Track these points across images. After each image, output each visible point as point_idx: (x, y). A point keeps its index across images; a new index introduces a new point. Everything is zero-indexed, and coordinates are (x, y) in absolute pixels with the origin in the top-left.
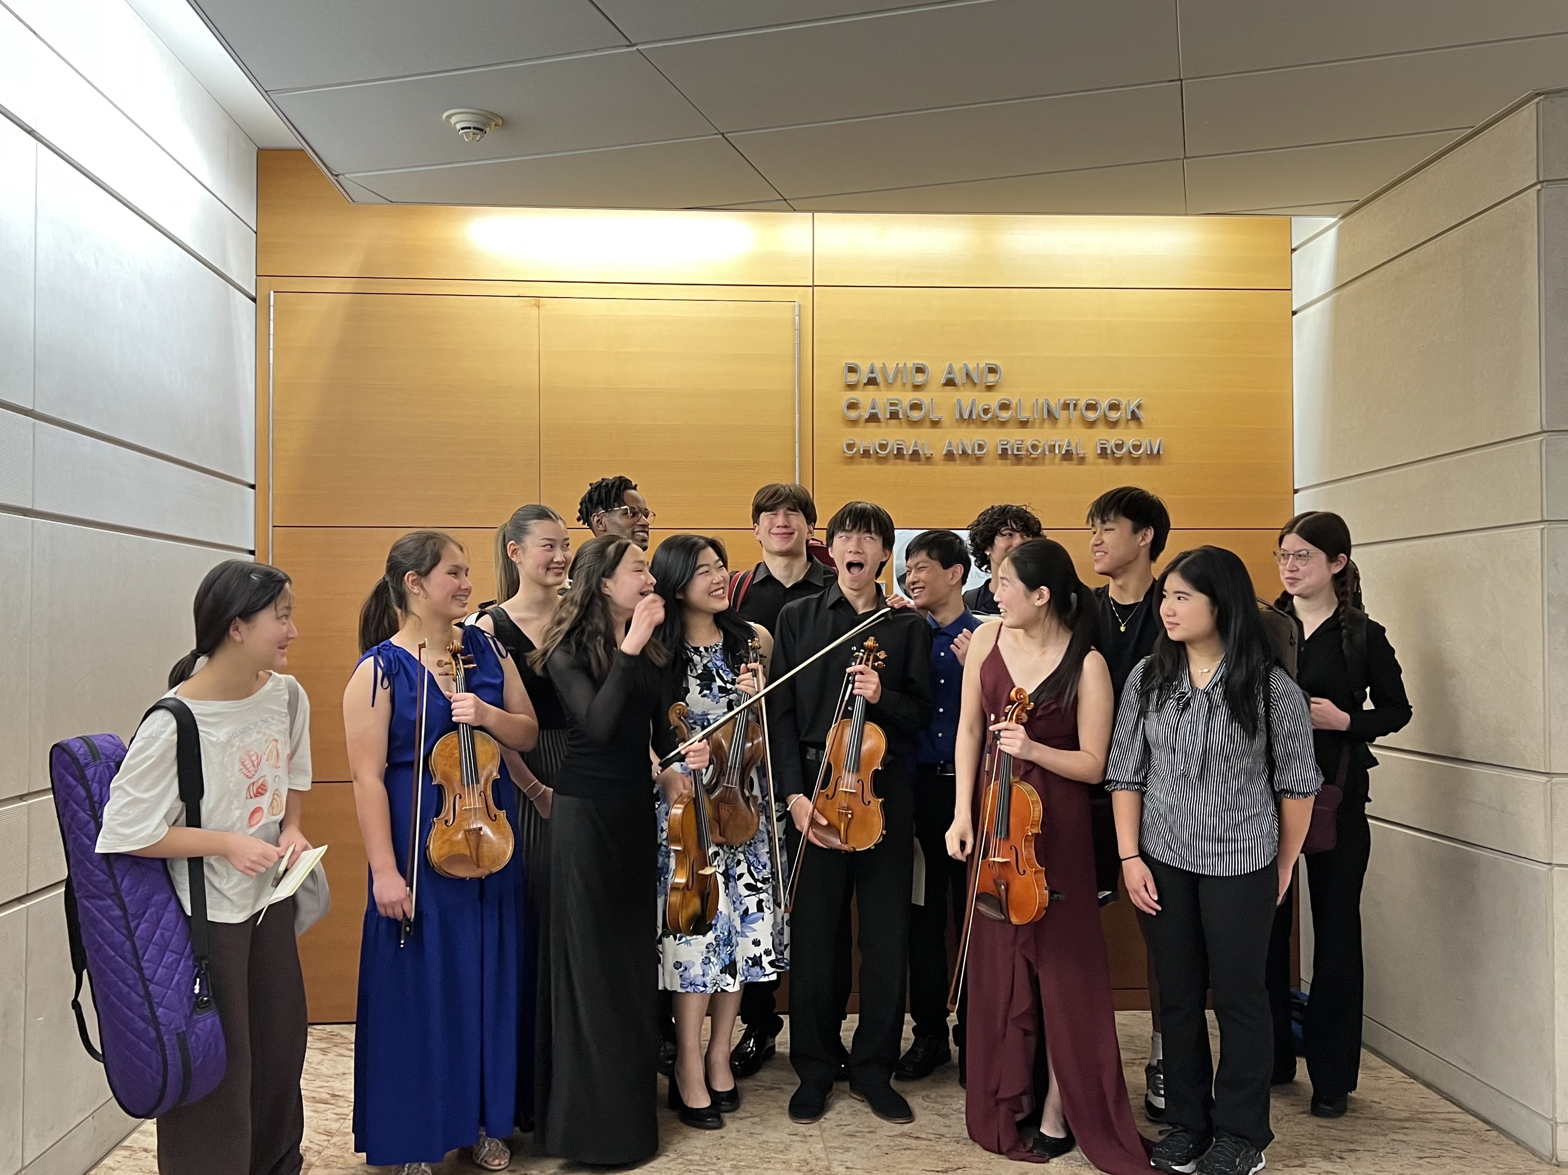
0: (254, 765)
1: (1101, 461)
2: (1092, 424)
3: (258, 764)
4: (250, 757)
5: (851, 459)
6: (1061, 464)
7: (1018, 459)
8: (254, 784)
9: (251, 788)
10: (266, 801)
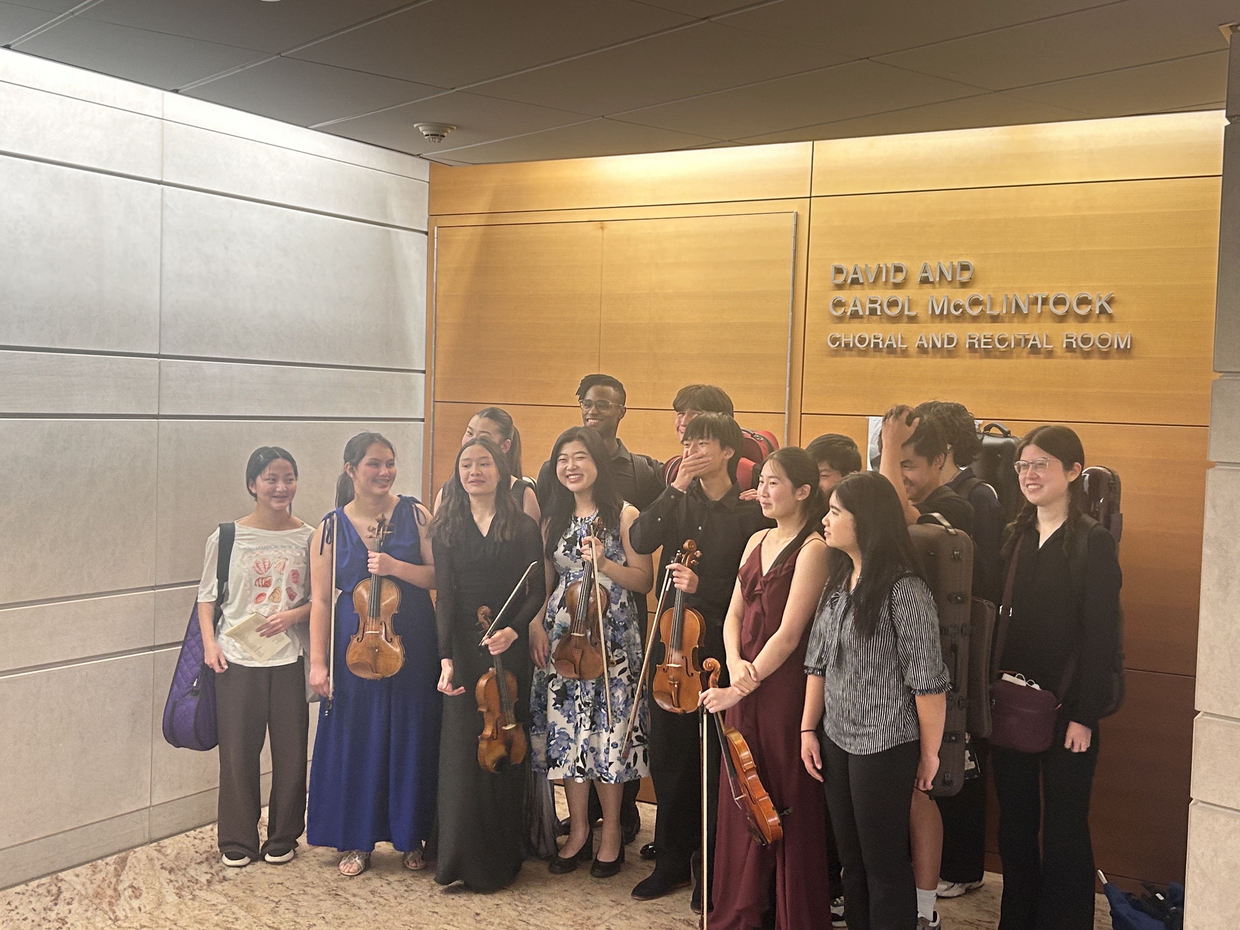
0: (265, 568)
1: (1069, 354)
2: (1062, 319)
3: (269, 568)
4: (264, 563)
5: (836, 353)
6: (1028, 358)
7: (988, 354)
8: (263, 578)
9: (260, 580)
10: (269, 591)
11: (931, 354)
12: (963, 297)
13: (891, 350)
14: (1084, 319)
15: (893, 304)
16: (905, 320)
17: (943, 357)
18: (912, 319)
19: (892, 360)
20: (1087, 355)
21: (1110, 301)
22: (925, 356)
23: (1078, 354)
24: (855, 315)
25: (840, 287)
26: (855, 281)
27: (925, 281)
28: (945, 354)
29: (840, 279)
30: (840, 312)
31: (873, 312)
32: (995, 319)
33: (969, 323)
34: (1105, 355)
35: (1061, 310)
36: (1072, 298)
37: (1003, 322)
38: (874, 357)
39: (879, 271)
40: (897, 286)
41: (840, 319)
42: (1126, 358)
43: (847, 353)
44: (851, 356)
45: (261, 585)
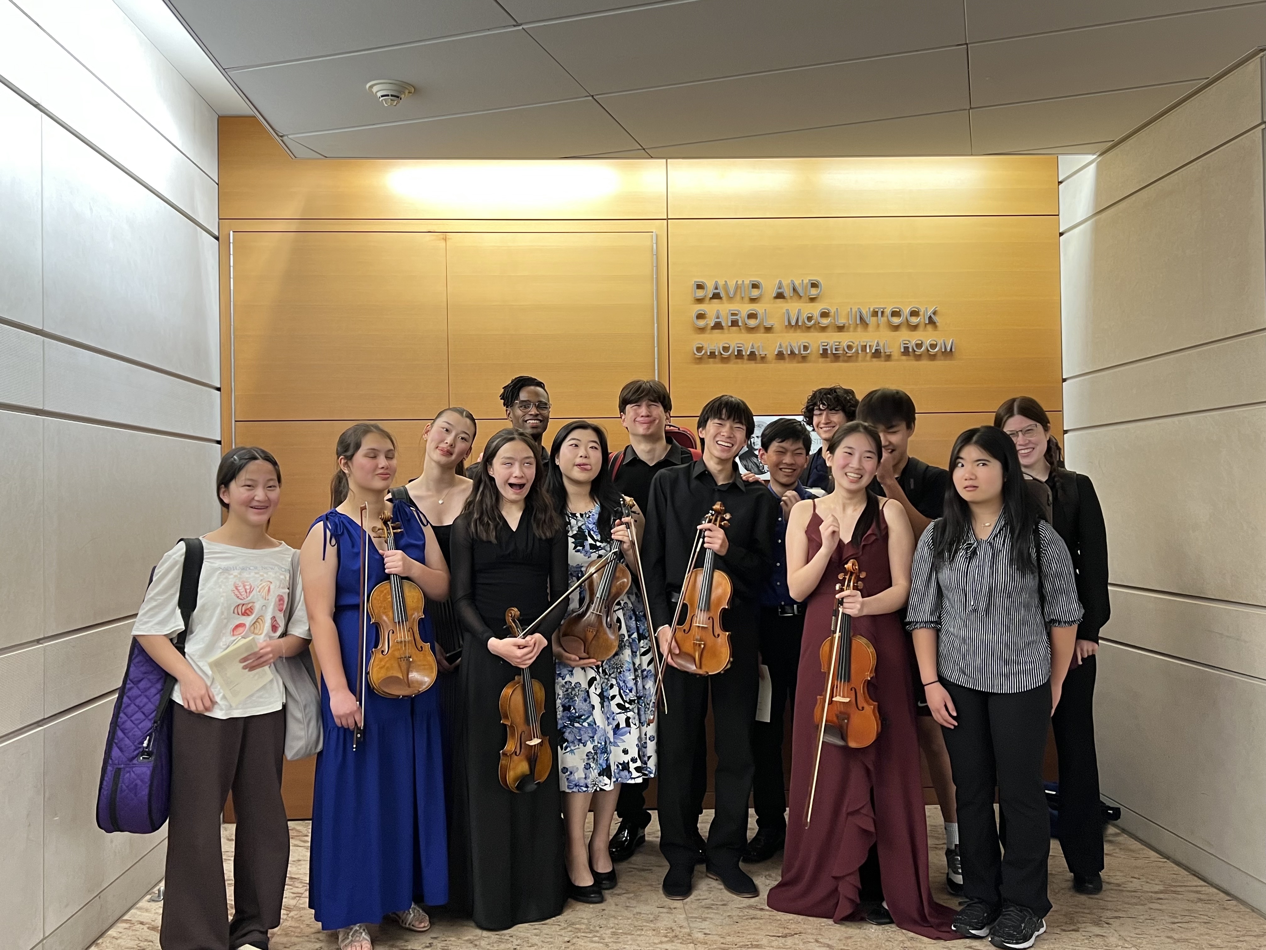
0: (246, 592)
1: (904, 358)
2: (896, 328)
3: (250, 592)
4: (244, 586)
5: (700, 360)
6: (871, 361)
7: (836, 358)
8: (243, 605)
9: (240, 607)
10: (248, 621)
11: (787, 360)
12: (815, 309)
13: (752, 356)
14: (915, 328)
15: (752, 316)
16: (762, 330)
17: (799, 362)
18: (768, 330)
19: (752, 365)
20: (918, 357)
21: (935, 313)
22: (782, 361)
23: (912, 358)
24: (718, 326)
25: (700, 301)
26: (716, 296)
27: (780, 296)
28: (800, 359)
29: (700, 293)
30: (701, 323)
31: (734, 323)
32: (841, 329)
33: (819, 332)
34: (933, 357)
35: (896, 321)
36: (906, 311)
37: (848, 331)
38: (737, 363)
39: (737, 287)
40: (753, 300)
41: (702, 330)
42: (951, 360)
43: (711, 360)
44: (715, 363)
45: (240, 613)
